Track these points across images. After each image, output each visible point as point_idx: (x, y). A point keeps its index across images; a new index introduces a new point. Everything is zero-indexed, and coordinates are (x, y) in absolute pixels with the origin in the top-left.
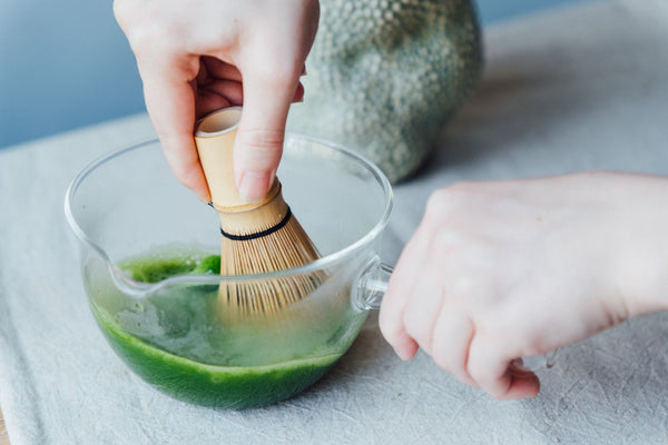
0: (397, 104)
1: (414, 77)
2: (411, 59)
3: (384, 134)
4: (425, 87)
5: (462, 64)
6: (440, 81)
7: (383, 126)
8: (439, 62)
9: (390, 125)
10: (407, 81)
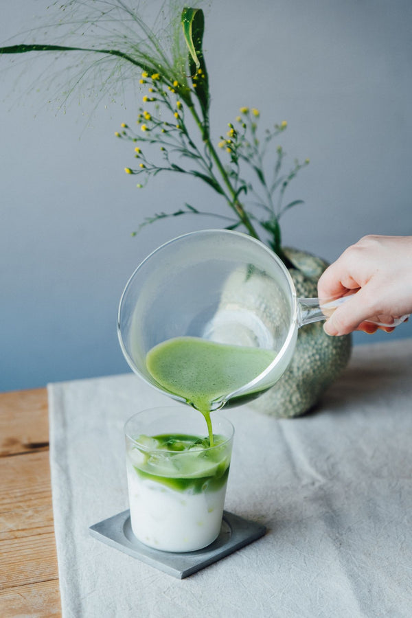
0: (295, 370)
1: (306, 356)
2: (305, 346)
3: (286, 385)
4: (311, 362)
5: (334, 352)
6: (320, 359)
7: (286, 381)
8: (321, 349)
9: (290, 382)
10: (301, 358)
